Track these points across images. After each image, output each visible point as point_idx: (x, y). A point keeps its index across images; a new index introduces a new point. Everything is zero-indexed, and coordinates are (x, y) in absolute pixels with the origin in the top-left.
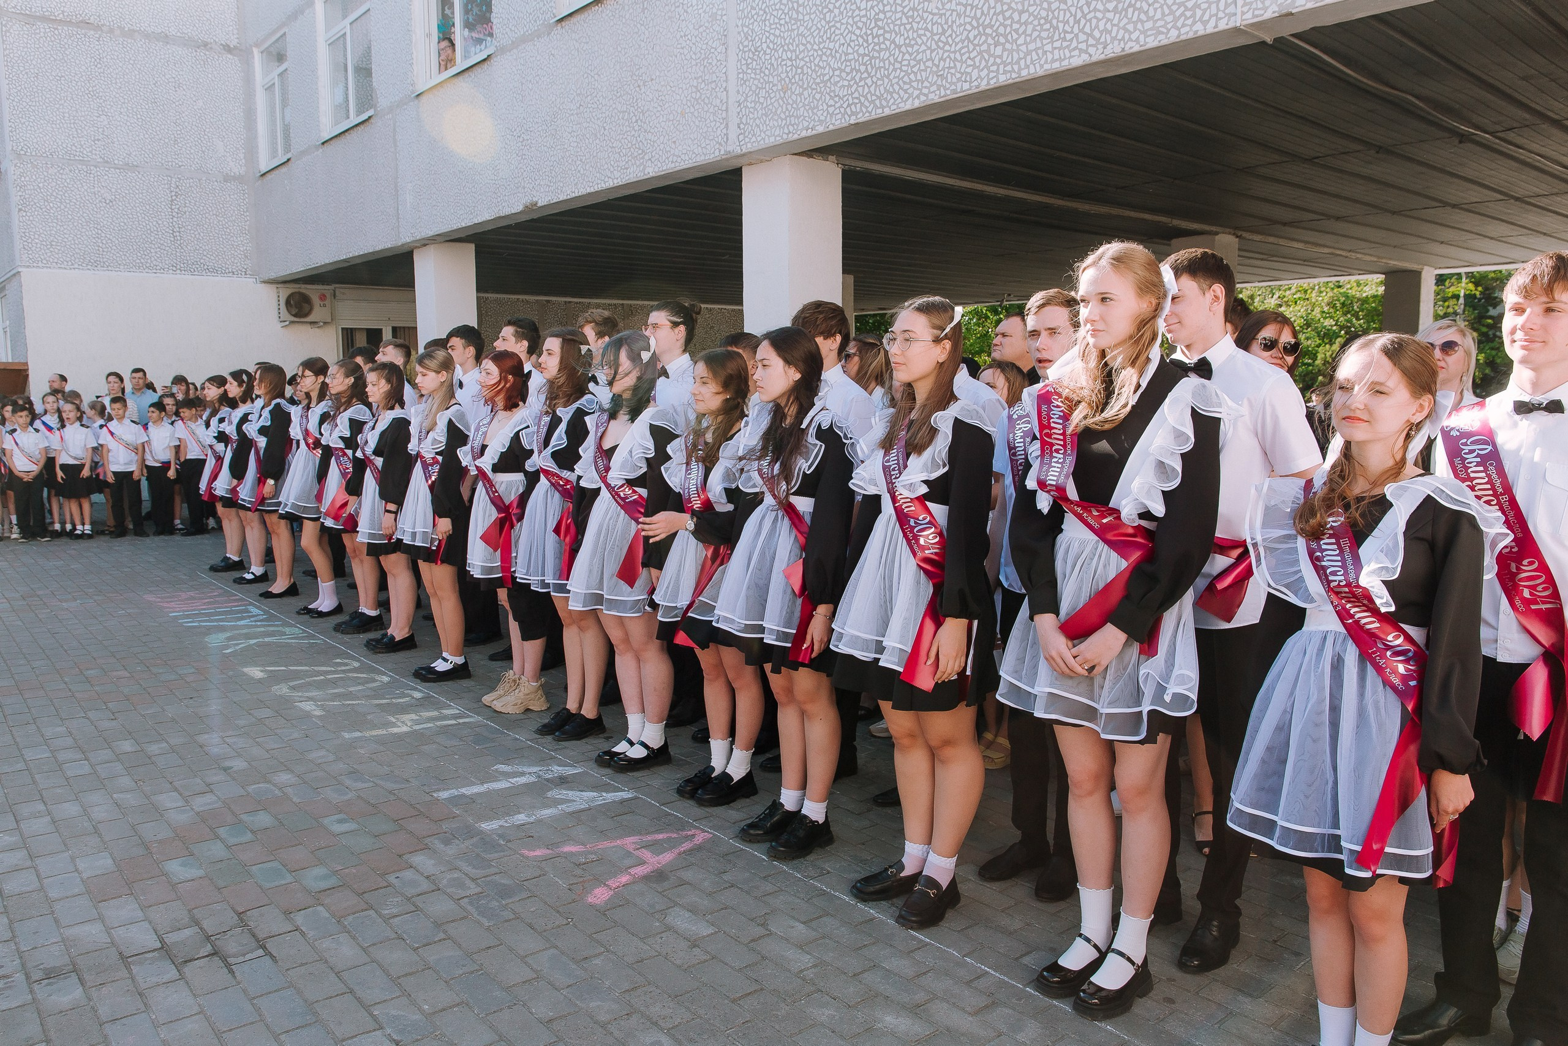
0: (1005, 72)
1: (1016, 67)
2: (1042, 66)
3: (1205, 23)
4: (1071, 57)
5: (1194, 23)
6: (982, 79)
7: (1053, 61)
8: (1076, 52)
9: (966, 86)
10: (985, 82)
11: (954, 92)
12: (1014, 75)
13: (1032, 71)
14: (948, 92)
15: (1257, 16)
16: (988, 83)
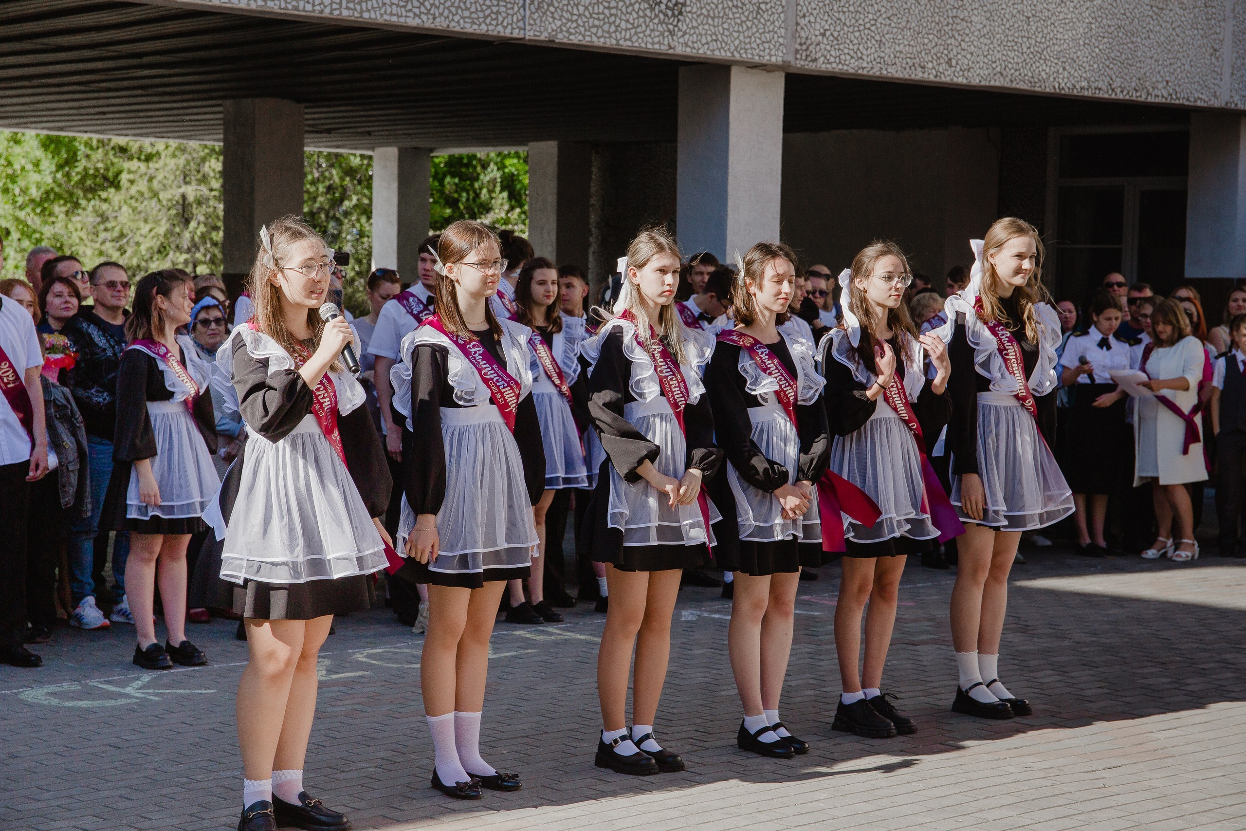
0: (348, 8)
1: (358, 7)
2: (382, 15)
3: (505, 28)
4: (407, 17)
5: (497, 25)
6: (325, 7)
7: (391, 14)
8: (411, 14)
9: (309, 7)
10: (327, 11)
11: (296, 8)
12: (356, 14)
13: (373, 16)
14: (289, 6)
15: (536, 36)
16: (331, 13)
